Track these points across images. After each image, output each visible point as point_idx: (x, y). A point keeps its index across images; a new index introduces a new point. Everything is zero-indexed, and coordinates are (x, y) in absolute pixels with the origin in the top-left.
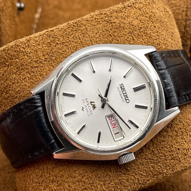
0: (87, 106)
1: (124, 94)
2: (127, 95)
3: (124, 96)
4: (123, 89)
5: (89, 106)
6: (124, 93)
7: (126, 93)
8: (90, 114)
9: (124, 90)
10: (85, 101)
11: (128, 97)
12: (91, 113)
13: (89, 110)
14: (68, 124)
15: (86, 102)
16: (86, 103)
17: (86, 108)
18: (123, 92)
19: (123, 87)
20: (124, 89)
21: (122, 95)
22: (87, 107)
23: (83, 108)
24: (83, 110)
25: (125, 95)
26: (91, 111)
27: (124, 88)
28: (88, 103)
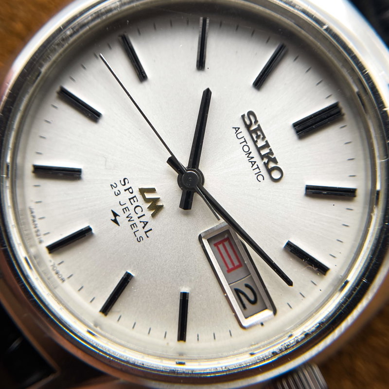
0: (128, 204)
1: (259, 149)
2: (271, 153)
3: (262, 157)
4: (255, 131)
5: (135, 204)
6: (259, 145)
7: (267, 145)
8: (141, 233)
9: (258, 137)
10: (121, 188)
11: (275, 161)
12: (147, 229)
13: (137, 221)
14: (63, 280)
15: (122, 192)
16: (125, 196)
17: (127, 213)
18: (255, 142)
19: (256, 121)
20: (259, 133)
21: (255, 153)
22: (131, 208)
23: (115, 215)
24: (115, 221)
25: (263, 152)
26: (146, 223)
27: (259, 128)
28: (132, 196)
